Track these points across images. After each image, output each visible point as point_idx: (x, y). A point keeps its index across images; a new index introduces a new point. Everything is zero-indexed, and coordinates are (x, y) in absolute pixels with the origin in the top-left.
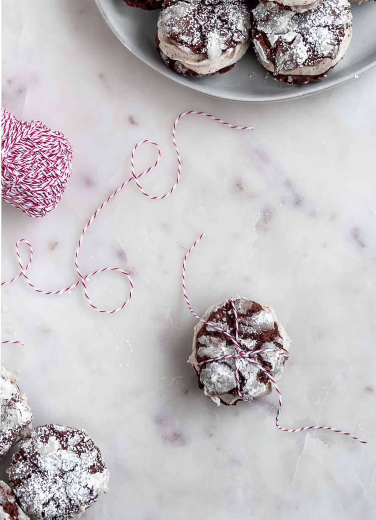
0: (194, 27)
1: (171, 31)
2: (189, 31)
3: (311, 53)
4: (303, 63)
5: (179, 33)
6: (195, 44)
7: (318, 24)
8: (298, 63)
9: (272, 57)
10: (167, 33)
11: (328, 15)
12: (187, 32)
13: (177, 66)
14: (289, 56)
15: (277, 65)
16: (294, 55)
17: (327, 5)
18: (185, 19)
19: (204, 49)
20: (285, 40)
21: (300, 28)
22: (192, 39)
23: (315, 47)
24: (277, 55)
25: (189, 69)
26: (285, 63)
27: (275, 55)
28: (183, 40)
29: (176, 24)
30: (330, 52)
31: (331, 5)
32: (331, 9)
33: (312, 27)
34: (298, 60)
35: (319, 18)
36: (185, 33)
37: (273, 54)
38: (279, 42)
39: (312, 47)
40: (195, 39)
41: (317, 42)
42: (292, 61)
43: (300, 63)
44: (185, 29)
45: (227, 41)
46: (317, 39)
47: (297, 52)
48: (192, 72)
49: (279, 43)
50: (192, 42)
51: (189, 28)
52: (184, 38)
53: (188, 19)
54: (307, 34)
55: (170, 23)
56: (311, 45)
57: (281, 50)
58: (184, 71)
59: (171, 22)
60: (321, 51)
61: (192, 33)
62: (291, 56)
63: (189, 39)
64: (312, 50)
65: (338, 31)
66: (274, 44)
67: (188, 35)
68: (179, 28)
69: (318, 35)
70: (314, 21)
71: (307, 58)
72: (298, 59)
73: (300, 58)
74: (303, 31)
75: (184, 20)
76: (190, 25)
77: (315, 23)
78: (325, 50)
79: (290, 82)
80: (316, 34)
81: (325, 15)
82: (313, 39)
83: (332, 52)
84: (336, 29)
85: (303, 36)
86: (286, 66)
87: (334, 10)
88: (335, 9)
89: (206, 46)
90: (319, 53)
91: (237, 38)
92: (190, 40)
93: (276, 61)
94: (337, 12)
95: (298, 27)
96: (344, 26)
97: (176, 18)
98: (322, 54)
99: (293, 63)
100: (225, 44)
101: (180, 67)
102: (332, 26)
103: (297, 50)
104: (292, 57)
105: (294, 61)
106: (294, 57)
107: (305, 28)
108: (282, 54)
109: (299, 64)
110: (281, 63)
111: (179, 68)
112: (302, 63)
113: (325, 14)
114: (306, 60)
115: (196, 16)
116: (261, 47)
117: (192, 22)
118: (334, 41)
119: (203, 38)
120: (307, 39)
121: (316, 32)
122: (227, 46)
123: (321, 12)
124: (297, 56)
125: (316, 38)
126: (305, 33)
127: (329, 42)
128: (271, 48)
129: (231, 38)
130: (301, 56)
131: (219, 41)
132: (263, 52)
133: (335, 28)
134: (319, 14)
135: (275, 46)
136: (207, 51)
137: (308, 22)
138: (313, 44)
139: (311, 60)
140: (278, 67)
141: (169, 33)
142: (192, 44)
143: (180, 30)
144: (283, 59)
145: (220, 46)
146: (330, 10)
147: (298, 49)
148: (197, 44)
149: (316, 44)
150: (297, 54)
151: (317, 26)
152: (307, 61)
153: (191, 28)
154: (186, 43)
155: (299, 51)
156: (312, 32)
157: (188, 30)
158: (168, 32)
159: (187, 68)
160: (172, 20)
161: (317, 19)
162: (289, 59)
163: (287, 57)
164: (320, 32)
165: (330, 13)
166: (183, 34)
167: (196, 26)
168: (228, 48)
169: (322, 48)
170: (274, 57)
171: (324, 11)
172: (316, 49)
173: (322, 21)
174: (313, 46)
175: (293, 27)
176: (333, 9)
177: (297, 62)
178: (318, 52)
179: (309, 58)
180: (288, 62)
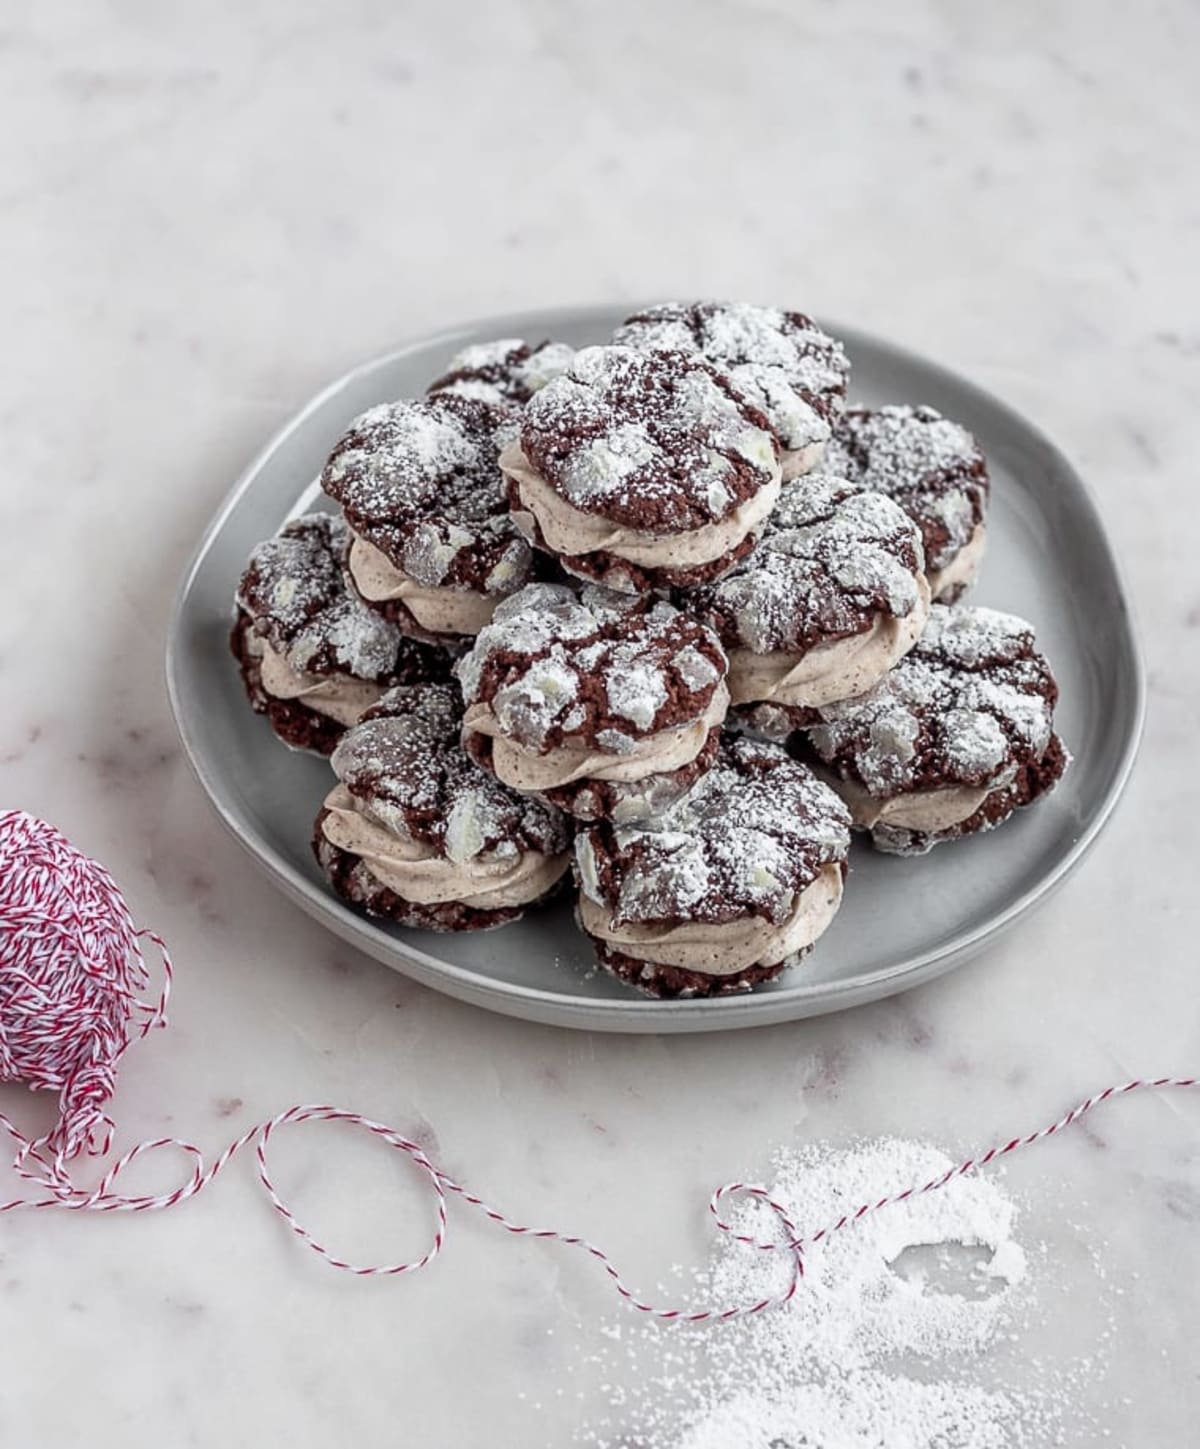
0: (426, 769)
1: (365, 767)
2: (410, 773)
3: (718, 888)
4: (693, 906)
5: (384, 774)
6: (419, 806)
7: (755, 823)
8: (679, 904)
9: (613, 882)
10: (351, 772)
11: (785, 810)
12: (404, 773)
13: (357, 878)
14: (659, 879)
15: (623, 905)
16: (671, 878)
17: (788, 790)
18: (407, 746)
19: (438, 825)
20: (658, 844)
21: (705, 824)
22: (414, 790)
23: (733, 873)
24: (628, 877)
25: (388, 889)
26: (643, 899)
27: (622, 880)
28: (390, 791)
29: (382, 751)
30: (770, 894)
31: (799, 793)
32: (798, 802)
33: (736, 825)
34: (681, 895)
35: (761, 811)
36: (398, 774)
37: (619, 876)
38: (639, 848)
39: (723, 874)
40: (422, 792)
41: (741, 862)
42: (662, 893)
43: (683, 902)
44: (402, 765)
45: (505, 821)
46: (743, 856)
47: (683, 872)
48: (392, 900)
49: (640, 850)
50: (410, 798)
51: (412, 766)
52: (393, 785)
53: (415, 748)
54: (718, 839)
55: (365, 749)
56: (724, 870)
57: (641, 866)
58: (371, 891)
59: (368, 747)
60: (746, 884)
61: (417, 779)
62: (664, 879)
63: (405, 789)
64: (722, 882)
65: (802, 854)
66: (628, 847)
67: (405, 780)
68: (385, 763)
69: (747, 847)
70: (744, 815)
71: (705, 895)
72: (681, 891)
73: (686, 891)
74: (711, 831)
75: (403, 749)
76: (417, 763)
77: (746, 819)
78: (757, 884)
79: (647, 978)
80: (742, 845)
81: (776, 809)
82: (732, 853)
83: (775, 898)
84: (799, 851)
85: (708, 841)
86: (644, 908)
87: (805, 807)
88: (809, 806)
89: (447, 816)
90: (740, 890)
91: (534, 825)
92: (408, 793)
93: (622, 894)
94: (813, 812)
95: (700, 824)
96: (823, 849)
97: (385, 740)
98: (748, 892)
99: (664, 901)
100: (498, 824)
101: (364, 880)
102: (791, 839)
103: (682, 868)
104: (666, 884)
105: (669, 896)
106: (672, 882)
107: (716, 827)
108: (641, 875)
109: (681, 906)
110: (633, 898)
111: (359, 885)
112: (688, 904)
113: (778, 806)
114: (701, 900)
115: (439, 752)
116: (590, 847)
117: (424, 758)
118: (785, 873)
119: (443, 798)
120: (716, 850)
121: (745, 839)
122: (502, 833)
123: (769, 800)
124: (680, 882)
125: (739, 852)
126: (714, 836)
127: (773, 870)
128: (617, 856)
129: (515, 819)
130: (689, 886)
131: (484, 812)
132: (592, 863)
133: (796, 847)
134: (764, 803)
135: (629, 856)
136: (446, 829)
137: (730, 813)
138: (730, 867)
139: (714, 904)
140: (621, 909)
141: (356, 773)
142: (410, 805)
143: (387, 767)
144: (642, 886)
145: (482, 826)
146: (795, 802)
147: (687, 867)
148: (423, 808)
149: (736, 865)
150: (681, 876)
151: (750, 828)
152: (703, 904)
153: (417, 768)
154: (395, 799)
155: (687, 872)
156: (734, 836)
157: (408, 770)
158: (355, 769)
159: (381, 883)
160: (373, 743)
161: (753, 812)
162: (655, 887)
163: (652, 883)
164: (755, 841)
165: (793, 808)
166: (393, 777)
167: (432, 768)
168: (504, 839)
169: (751, 878)
170: (618, 883)
171: (778, 801)
172: (733, 880)
173: (767, 819)
174: (728, 872)
175: (685, 822)
176: (803, 802)
177: (674, 901)
178: (736, 886)
179: (709, 897)
180: (652, 897)
